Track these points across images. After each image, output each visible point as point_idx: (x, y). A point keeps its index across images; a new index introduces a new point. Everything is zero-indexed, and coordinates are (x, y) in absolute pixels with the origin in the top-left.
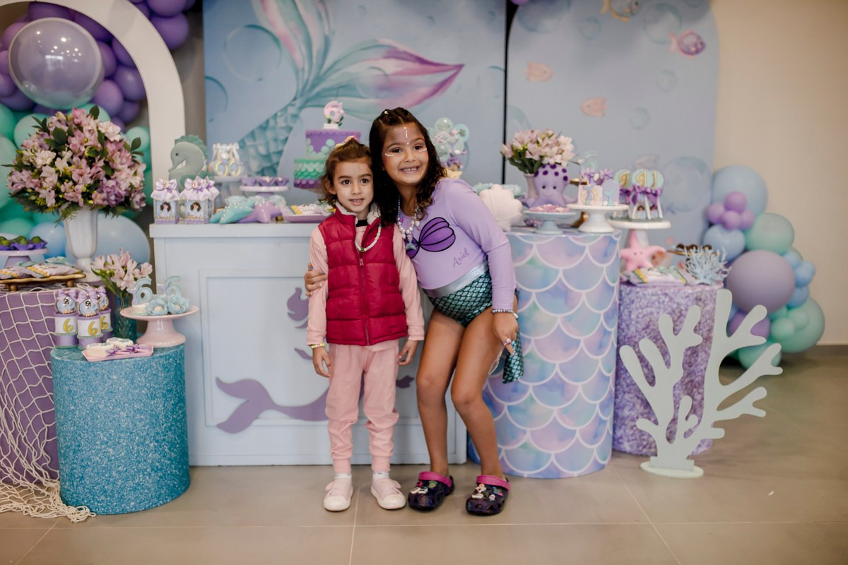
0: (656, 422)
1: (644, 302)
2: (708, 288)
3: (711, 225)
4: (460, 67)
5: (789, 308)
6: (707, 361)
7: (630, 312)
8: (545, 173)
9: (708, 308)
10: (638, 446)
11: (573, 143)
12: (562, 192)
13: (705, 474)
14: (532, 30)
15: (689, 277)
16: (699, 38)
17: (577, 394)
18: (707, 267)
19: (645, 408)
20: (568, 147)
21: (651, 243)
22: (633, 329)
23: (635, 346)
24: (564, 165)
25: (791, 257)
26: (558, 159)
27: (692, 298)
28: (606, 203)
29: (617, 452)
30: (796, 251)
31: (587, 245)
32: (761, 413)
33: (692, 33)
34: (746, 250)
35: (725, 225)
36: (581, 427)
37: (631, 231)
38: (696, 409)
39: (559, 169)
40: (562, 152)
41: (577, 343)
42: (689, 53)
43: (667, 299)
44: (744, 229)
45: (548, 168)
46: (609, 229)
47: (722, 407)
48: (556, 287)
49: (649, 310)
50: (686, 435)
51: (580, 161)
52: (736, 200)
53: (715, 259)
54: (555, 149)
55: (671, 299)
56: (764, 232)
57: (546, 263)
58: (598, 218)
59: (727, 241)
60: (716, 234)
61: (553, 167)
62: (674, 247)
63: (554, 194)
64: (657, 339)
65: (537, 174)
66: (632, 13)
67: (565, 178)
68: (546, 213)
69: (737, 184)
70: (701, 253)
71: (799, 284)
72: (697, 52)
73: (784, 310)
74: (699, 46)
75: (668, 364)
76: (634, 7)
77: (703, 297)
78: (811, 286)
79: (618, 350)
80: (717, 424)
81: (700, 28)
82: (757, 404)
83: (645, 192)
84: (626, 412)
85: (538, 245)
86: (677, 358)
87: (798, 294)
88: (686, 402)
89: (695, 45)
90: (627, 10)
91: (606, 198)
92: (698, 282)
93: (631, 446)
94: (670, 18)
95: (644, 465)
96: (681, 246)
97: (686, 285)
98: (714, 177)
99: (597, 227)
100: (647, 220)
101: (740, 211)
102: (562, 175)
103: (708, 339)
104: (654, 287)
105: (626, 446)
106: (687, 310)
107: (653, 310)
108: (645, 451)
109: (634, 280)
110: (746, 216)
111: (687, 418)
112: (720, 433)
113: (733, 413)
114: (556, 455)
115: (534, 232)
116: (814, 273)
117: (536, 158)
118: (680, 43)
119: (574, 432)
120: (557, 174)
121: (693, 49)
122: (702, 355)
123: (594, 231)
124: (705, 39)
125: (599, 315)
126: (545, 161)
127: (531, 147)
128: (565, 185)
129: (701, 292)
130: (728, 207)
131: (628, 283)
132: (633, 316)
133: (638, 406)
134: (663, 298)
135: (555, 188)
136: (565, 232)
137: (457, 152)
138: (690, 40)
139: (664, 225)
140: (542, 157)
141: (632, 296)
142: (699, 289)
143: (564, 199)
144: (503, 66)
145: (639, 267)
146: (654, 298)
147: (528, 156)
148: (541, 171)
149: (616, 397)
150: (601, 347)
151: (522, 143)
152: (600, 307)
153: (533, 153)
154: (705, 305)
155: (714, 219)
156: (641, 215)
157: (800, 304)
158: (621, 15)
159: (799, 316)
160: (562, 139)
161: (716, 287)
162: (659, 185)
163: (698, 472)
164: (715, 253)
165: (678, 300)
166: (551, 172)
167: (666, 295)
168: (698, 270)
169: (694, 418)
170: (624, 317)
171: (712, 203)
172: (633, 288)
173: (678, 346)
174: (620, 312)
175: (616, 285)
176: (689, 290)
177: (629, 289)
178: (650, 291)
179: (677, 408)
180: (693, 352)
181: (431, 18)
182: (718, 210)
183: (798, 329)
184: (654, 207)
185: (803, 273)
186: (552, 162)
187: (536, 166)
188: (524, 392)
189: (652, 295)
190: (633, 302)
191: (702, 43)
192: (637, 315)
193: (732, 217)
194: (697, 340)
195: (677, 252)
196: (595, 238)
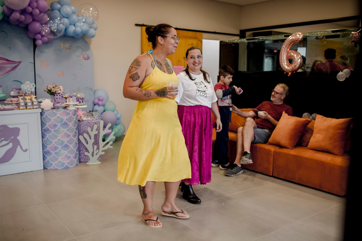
0: (89, 153)
1: (84, 125)
2: (98, 121)
3: (95, 105)
4: (20, 62)
5: (116, 125)
6: (99, 138)
7: (80, 128)
8: (57, 95)
9: (98, 125)
10: (85, 160)
11: (63, 87)
12: (62, 100)
13: (101, 163)
14: (42, 52)
15: (93, 119)
16: (88, 55)
17: (71, 148)
18: (97, 116)
19: (86, 150)
20: (62, 89)
21: (83, 111)
22: (81, 132)
23: (83, 135)
24: (61, 93)
25: (115, 112)
26: (60, 92)
27: (94, 123)
28: (73, 102)
29: (80, 162)
30: (117, 110)
31: (71, 112)
32: (112, 147)
33: (86, 54)
34: (104, 111)
35: (99, 105)
36: (72, 155)
37: (78, 108)
38: (98, 148)
39: (60, 94)
40: (61, 89)
41: (70, 135)
42: (85, 59)
43: (89, 124)
44: (104, 105)
45: (57, 94)
46: (74, 108)
47: (103, 147)
48: (64, 123)
49: (85, 127)
50: (96, 154)
51: (65, 92)
52: (101, 98)
53: (98, 114)
54: (59, 89)
55: (90, 124)
56: (109, 106)
57: (61, 117)
58: (71, 106)
59: (100, 109)
60: (96, 107)
61: (59, 94)
62: (88, 111)
63: (60, 100)
64: (88, 133)
65: (55, 96)
66: (70, 48)
67: (62, 96)
68: (60, 105)
69: (101, 94)
70: (95, 113)
71: (118, 119)
72: (88, 59)
73: (115, 126)
74: (88, 58)
75: (91, 139)
76: (70, 47)
77: (97, 123)
78: (121, 119)
79: (78, 137)
80: (102, 151)
81: (88, 53)
82: (111, 145)
83: (81, 99)
84: (81, 152)
85: (59, 113)
86: (93, 137)
87: (118, 121)
88: (96, 147)
89: (87, 57)
90: (69, 48)
91: (73, 101)
92: (95, 119)
93: (83, 160)
94: (80, 50)
95: (87, 163)
96: (90, 111)
97: (93, 120)
98: (95, 91)
99: (72, 108)
100: (81, 105)
101: (102, 101)
102: (61, 96)
103: (99, 132)
104: (85, 121)
105: (82, 160)
106: (94, 126)
107: (86, 127)
108: (87, 161)
109: (81, 120)
110: (104, 102)
111: (96, 151)
112: (103, 153)
113: (106, 148)
114: (67, 163)
115: (57, 110)
116: (121, 116)
117: (54, 92)
118: (83, 57)
119: (71, 157)
120: (60, 95)
121: (87, 58)
122: (98, 136)
123: (71, 109)
124: (90, 56)
125: (74, 129)
126: (57, 92)
127: (53, 89)
128: (62, 98)
129: (96, 122)
130: (99, 100)
131: (79, 121)
132: (81, 129)
133: (84, 150)
134: (88, 124)
135: (60, 99)
136: (65, 110)
137: (33, 90)
138: (86, 56)
139: (85, 106)
140: (56, 92)
141: (81, 124)
142: (96, 121)
143: (62, 102)
144: (33, 62)
145: (81, 117)
146: (86, 124)
147: (52, 91)
148: (56, 95)
149: (79, 149)
150: (75, 136)
151: (50, 88)
152: (74, 127)
153: (53, 90)
154: (97, 124)
155: (96, 103)
156: (80, 104)
157: (119, 124)
158: (67, 49)
159: (119, 127)
160: (60, 86)
161: (99, 120)
162: (83, 97)
163: (100, 163)
164: (98, 112)
165: (91, 124)
166: (58, 95)
167: (89, 123)
168: (95, 117)
169: (97, 151)
170: (79, 129)
171: (95, 99)
172: (81, 122)
173: (92, 134)
174: (78, 128)
175: (77, 121)
176: (94, 121)
177: (79, 122)
178: (85, 122)
179: (93, 149)
180: (96, 135)
181: (10, 47)
182: (97, 101)
183: (119, 130)
184: (83, 102)
185: (119, 116)
186: (58, 92)
187: (54, 94)
188: (58, 148)
189: (85, 123)
190: (81, 125)
191: (89, 57)
192: (82, 128)
193: (100, 103)
194: (97, 132)
195: (89, 113)
196: (72, 110)
